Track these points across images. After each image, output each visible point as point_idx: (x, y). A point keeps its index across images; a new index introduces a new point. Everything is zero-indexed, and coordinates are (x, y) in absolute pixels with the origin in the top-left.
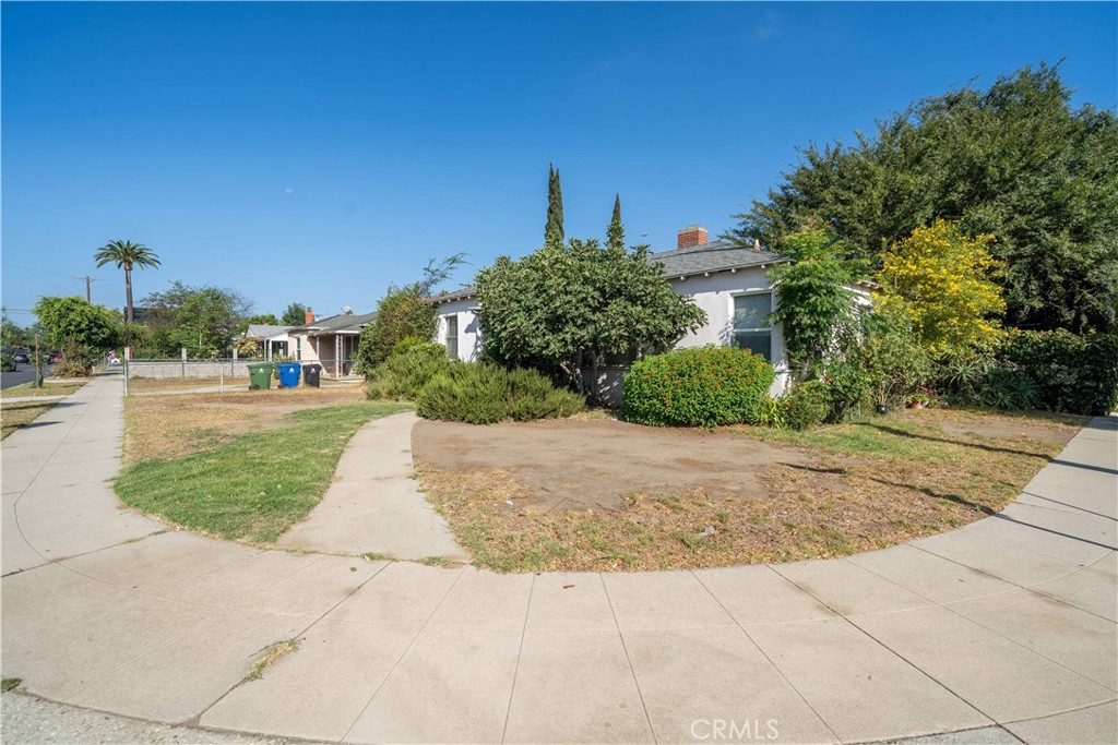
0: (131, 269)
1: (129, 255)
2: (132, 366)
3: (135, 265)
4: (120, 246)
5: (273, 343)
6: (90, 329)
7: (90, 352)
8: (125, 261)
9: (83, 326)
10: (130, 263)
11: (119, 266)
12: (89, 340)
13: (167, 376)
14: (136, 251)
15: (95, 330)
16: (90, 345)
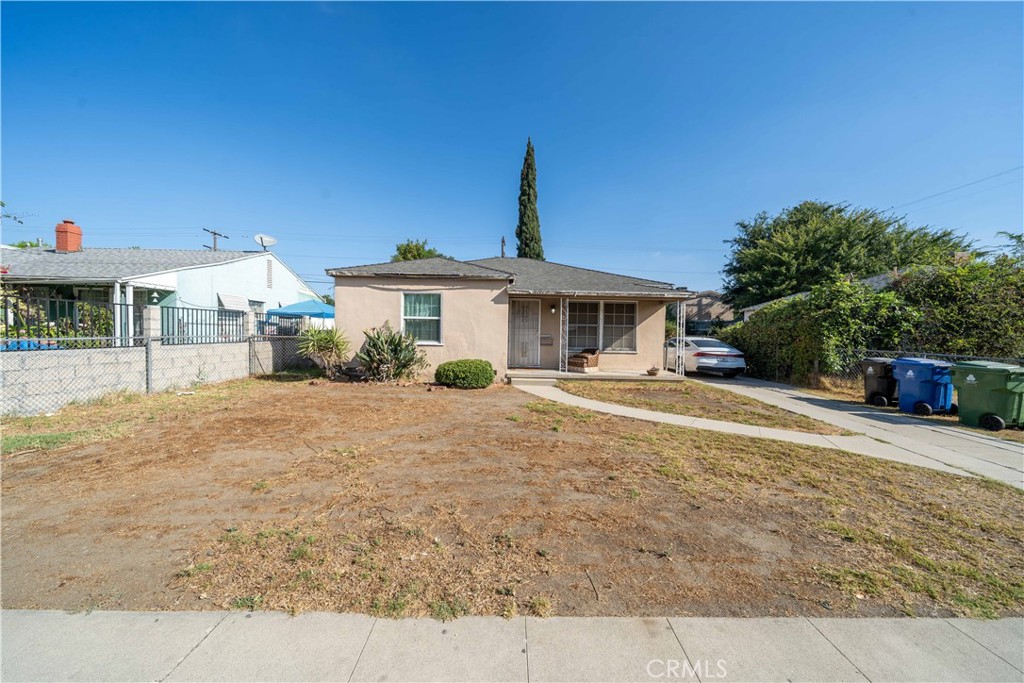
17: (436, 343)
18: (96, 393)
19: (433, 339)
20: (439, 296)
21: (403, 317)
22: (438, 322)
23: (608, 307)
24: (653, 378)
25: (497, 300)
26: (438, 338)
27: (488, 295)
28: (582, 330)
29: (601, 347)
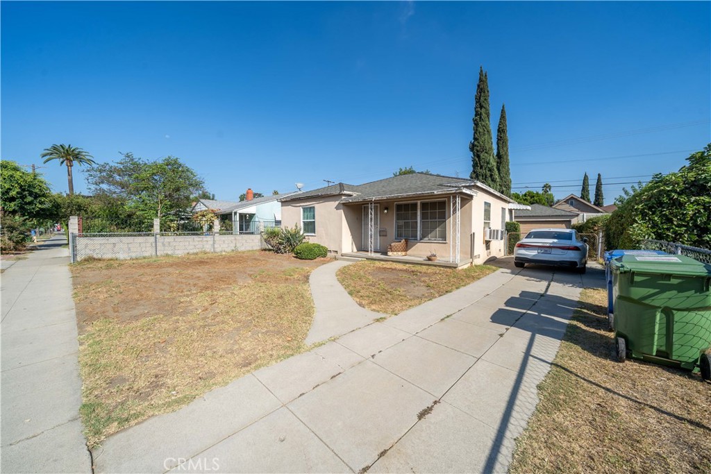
0: (71, 166)
1: (69, 155)
2: (81, 242)
3: (75, 163)
4: (63, 148)
5: (240, 214)
6: (23, 197)
7: (24, 223)
8: (67, 159)
9: (13, 193)
10: (71, 161)
11: (62, 163)
12: (22, 210)
13: (134, 255)
14: (76, 152)
15: (29, 199)
16: (23, 215)
17: (313, 234)
18: (195, 251)
19: (311, 232)
20: (314, 207)
21: (302, 220)
22: (314, 222)
23: (424, 206)
24: (430, 262)
25: (337, 208)
26: (314, 232)
27: (333, 204)
28: (406, 225)
29: (418, 238)
